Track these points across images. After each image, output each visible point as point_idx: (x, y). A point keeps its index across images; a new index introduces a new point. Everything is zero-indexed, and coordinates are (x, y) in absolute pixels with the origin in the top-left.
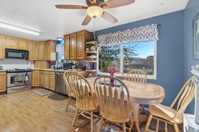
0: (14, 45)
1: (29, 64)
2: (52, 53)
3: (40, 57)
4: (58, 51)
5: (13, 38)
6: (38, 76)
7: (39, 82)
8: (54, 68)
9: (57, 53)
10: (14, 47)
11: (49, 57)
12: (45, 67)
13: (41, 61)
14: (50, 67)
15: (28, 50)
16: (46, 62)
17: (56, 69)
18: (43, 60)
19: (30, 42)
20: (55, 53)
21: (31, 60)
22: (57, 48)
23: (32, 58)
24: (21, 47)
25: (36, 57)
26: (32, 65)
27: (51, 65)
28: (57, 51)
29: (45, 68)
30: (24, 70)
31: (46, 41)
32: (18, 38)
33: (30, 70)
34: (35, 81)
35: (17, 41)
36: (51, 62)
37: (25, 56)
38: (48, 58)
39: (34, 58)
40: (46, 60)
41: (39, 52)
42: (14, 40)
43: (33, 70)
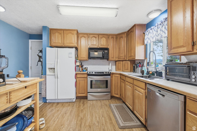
0: (95, 44)
1: (110, 64)
2: (137, 46)
3: (121, 55)
4: (149, 42)
5: (95, 35)
6: (118, 83)
7: (119, 91)
8: (142, 72)
9: (146, 45)
10: (95, 45)
11: (133, 55)
12: (128, 69)
13: (123, 61)
14: (134, 70)
15: (108, 47)
16: (129, 62)
17: (145, 75)
18: (126, 59)
19: (110, 37)
20: (143, 47)
21: (111, 60)
22: (146, 37)
23: (113, 58)
24: (102, 45)
25: (117, 56)
26: (113, 66)
27: (137, 67)
28: (147, 42)
29: (128, 71)
30: (103, 73)
31: (128, 31)
32: (99, 35)
33: (110, 73)
34: (115, 88)
35: (97, 38)
36: (136, 62)
37: (105, 55)
38: (131, 56)
39: (115, 58)
40: (129, 59)
41: (120, 48)
42: (96, 38)
43: (113, 74)
